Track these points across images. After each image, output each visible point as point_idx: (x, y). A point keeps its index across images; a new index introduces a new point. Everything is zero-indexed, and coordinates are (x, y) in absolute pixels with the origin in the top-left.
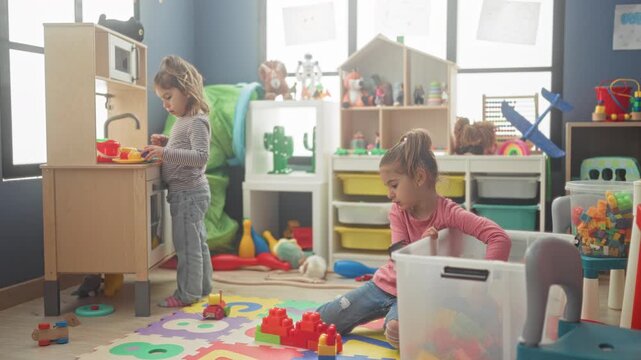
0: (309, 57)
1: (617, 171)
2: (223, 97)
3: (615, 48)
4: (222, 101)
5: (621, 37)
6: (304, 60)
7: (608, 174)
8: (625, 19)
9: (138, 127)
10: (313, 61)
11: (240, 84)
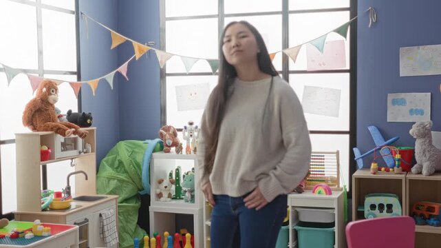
0: (191, 124)
1: (387, 205)
2: (136, 150)
3: (388, 121)
4: (136, 152)
5: (392, 113)
6: (188, 126)
7: (381, 207)
8: (394, 102)
9: (87, 179)
10: (194, 126)
11: (147, 141)
